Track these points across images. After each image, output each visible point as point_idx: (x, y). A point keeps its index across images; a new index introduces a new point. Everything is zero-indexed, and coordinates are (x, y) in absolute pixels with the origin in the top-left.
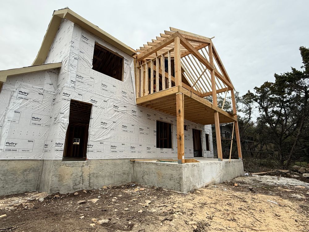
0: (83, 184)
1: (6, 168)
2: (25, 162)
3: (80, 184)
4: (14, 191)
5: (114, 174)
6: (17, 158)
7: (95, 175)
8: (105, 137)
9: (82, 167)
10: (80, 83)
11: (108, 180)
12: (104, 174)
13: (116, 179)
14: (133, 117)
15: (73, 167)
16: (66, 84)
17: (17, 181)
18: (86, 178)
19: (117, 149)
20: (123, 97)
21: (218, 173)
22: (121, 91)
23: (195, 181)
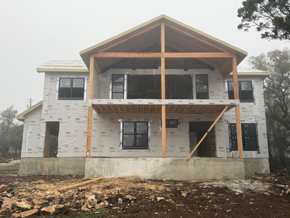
0: (54, 171)
1: (29, 161)
2: (36, 158)
3: (52, 171)
4: (32, 173)
5: (76, 167)
6: (33, 156)
7: (62, 167)
8: (69, 142)
9: (54, 161)
10: (50, 110)
11: (72, 171)
12: (68, 167)
13: (78, 171)
14: (94, 124)
15: (48, 161)
16: (42, 114)
17: (33, 168)
18: (56, 168)
19: (79, 150)
20: (84, 110)
21: (148, 170)
22: (82, 106)
23: (102, 172)
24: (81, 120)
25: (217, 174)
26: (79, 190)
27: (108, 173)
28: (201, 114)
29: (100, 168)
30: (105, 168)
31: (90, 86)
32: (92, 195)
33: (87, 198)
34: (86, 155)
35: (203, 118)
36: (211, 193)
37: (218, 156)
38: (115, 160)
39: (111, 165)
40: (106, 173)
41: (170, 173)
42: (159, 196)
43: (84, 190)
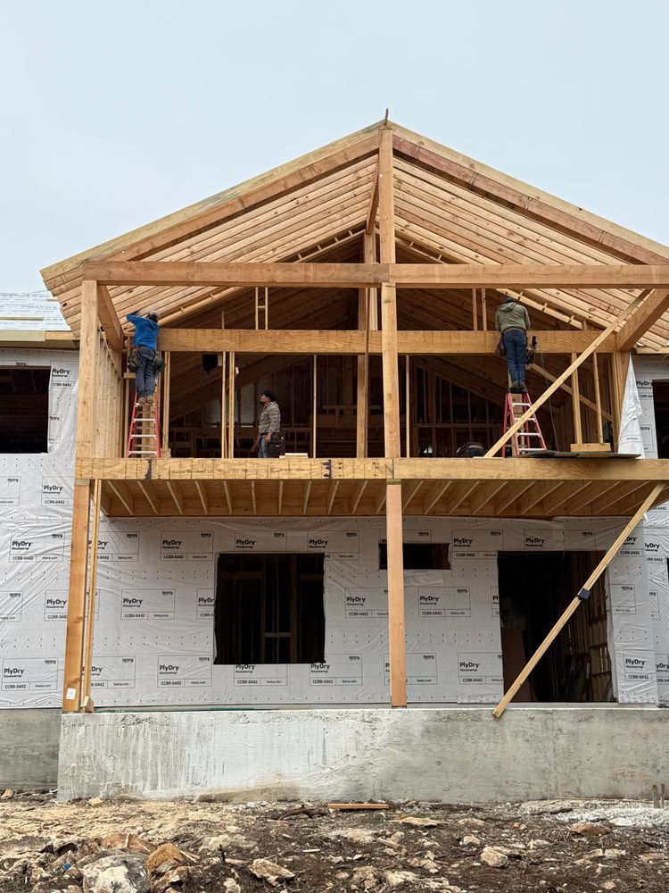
5: (14, 756)
13: (20, 771)
19: (24, 678)
20: (51, 506)
21: (330, 759)
22: (41, 488)
23: (131, 771)
24: (38, 547)
25: (623, 774)
26: (49, 849)
27: (160, 778)
28: (549, 518)
29: (125, 755)
30: (145, 756)
31: (81, 401)
32: (113, 865)
33: (94, 879)
34: (65, 701)
35: (558, 538)
36: (609, 853)
37: (621, 697)
38: (189, 718)
39: (171, 744)
40: (149, 778)
41: (426, 772)
42: (394, 869)
43: (71, 847)
